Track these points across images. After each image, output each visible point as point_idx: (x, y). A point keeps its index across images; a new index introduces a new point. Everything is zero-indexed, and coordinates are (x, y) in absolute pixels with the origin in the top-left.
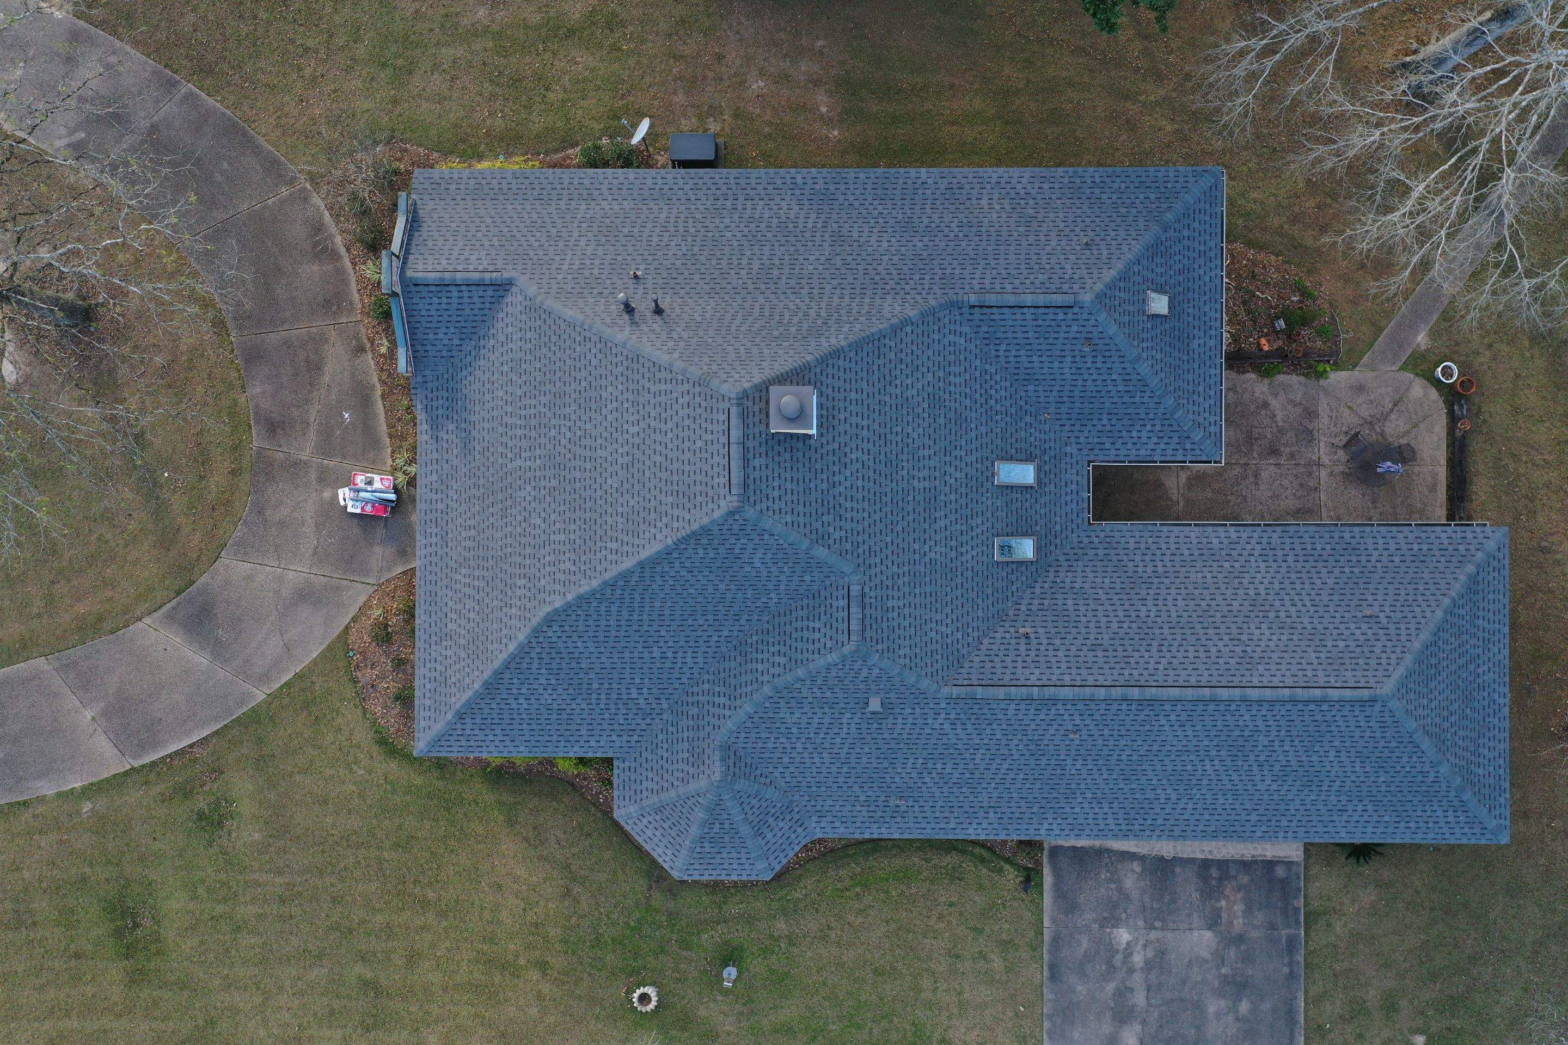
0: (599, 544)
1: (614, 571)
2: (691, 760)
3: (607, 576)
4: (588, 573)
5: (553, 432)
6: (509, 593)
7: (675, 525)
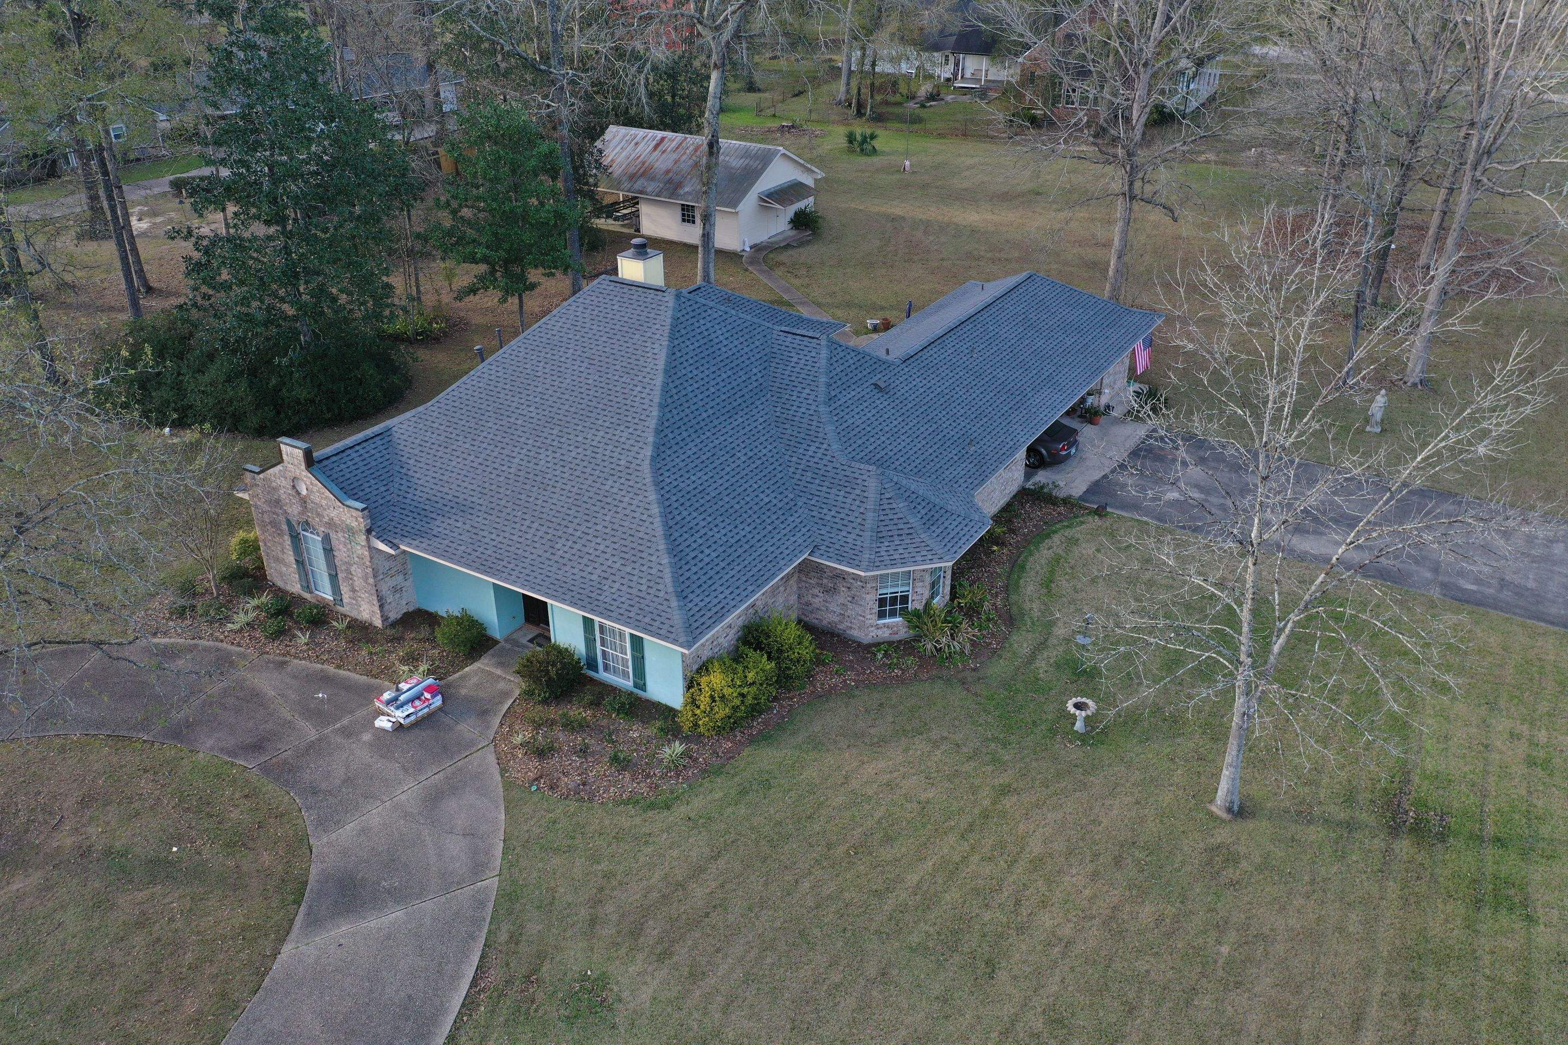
0: (628, 402)
1: (657, 392)
2: (848, 489)
3: (657, 400)
4: (643, 417)
5: (519, 422)
6: (609, 500)
7: (657, 336)
